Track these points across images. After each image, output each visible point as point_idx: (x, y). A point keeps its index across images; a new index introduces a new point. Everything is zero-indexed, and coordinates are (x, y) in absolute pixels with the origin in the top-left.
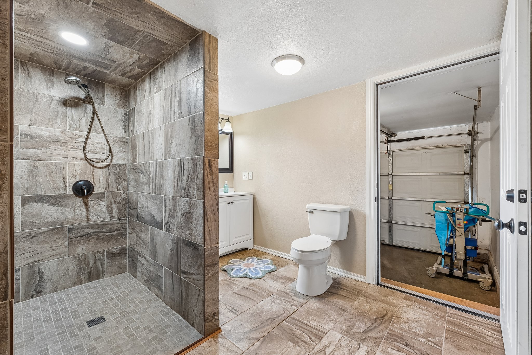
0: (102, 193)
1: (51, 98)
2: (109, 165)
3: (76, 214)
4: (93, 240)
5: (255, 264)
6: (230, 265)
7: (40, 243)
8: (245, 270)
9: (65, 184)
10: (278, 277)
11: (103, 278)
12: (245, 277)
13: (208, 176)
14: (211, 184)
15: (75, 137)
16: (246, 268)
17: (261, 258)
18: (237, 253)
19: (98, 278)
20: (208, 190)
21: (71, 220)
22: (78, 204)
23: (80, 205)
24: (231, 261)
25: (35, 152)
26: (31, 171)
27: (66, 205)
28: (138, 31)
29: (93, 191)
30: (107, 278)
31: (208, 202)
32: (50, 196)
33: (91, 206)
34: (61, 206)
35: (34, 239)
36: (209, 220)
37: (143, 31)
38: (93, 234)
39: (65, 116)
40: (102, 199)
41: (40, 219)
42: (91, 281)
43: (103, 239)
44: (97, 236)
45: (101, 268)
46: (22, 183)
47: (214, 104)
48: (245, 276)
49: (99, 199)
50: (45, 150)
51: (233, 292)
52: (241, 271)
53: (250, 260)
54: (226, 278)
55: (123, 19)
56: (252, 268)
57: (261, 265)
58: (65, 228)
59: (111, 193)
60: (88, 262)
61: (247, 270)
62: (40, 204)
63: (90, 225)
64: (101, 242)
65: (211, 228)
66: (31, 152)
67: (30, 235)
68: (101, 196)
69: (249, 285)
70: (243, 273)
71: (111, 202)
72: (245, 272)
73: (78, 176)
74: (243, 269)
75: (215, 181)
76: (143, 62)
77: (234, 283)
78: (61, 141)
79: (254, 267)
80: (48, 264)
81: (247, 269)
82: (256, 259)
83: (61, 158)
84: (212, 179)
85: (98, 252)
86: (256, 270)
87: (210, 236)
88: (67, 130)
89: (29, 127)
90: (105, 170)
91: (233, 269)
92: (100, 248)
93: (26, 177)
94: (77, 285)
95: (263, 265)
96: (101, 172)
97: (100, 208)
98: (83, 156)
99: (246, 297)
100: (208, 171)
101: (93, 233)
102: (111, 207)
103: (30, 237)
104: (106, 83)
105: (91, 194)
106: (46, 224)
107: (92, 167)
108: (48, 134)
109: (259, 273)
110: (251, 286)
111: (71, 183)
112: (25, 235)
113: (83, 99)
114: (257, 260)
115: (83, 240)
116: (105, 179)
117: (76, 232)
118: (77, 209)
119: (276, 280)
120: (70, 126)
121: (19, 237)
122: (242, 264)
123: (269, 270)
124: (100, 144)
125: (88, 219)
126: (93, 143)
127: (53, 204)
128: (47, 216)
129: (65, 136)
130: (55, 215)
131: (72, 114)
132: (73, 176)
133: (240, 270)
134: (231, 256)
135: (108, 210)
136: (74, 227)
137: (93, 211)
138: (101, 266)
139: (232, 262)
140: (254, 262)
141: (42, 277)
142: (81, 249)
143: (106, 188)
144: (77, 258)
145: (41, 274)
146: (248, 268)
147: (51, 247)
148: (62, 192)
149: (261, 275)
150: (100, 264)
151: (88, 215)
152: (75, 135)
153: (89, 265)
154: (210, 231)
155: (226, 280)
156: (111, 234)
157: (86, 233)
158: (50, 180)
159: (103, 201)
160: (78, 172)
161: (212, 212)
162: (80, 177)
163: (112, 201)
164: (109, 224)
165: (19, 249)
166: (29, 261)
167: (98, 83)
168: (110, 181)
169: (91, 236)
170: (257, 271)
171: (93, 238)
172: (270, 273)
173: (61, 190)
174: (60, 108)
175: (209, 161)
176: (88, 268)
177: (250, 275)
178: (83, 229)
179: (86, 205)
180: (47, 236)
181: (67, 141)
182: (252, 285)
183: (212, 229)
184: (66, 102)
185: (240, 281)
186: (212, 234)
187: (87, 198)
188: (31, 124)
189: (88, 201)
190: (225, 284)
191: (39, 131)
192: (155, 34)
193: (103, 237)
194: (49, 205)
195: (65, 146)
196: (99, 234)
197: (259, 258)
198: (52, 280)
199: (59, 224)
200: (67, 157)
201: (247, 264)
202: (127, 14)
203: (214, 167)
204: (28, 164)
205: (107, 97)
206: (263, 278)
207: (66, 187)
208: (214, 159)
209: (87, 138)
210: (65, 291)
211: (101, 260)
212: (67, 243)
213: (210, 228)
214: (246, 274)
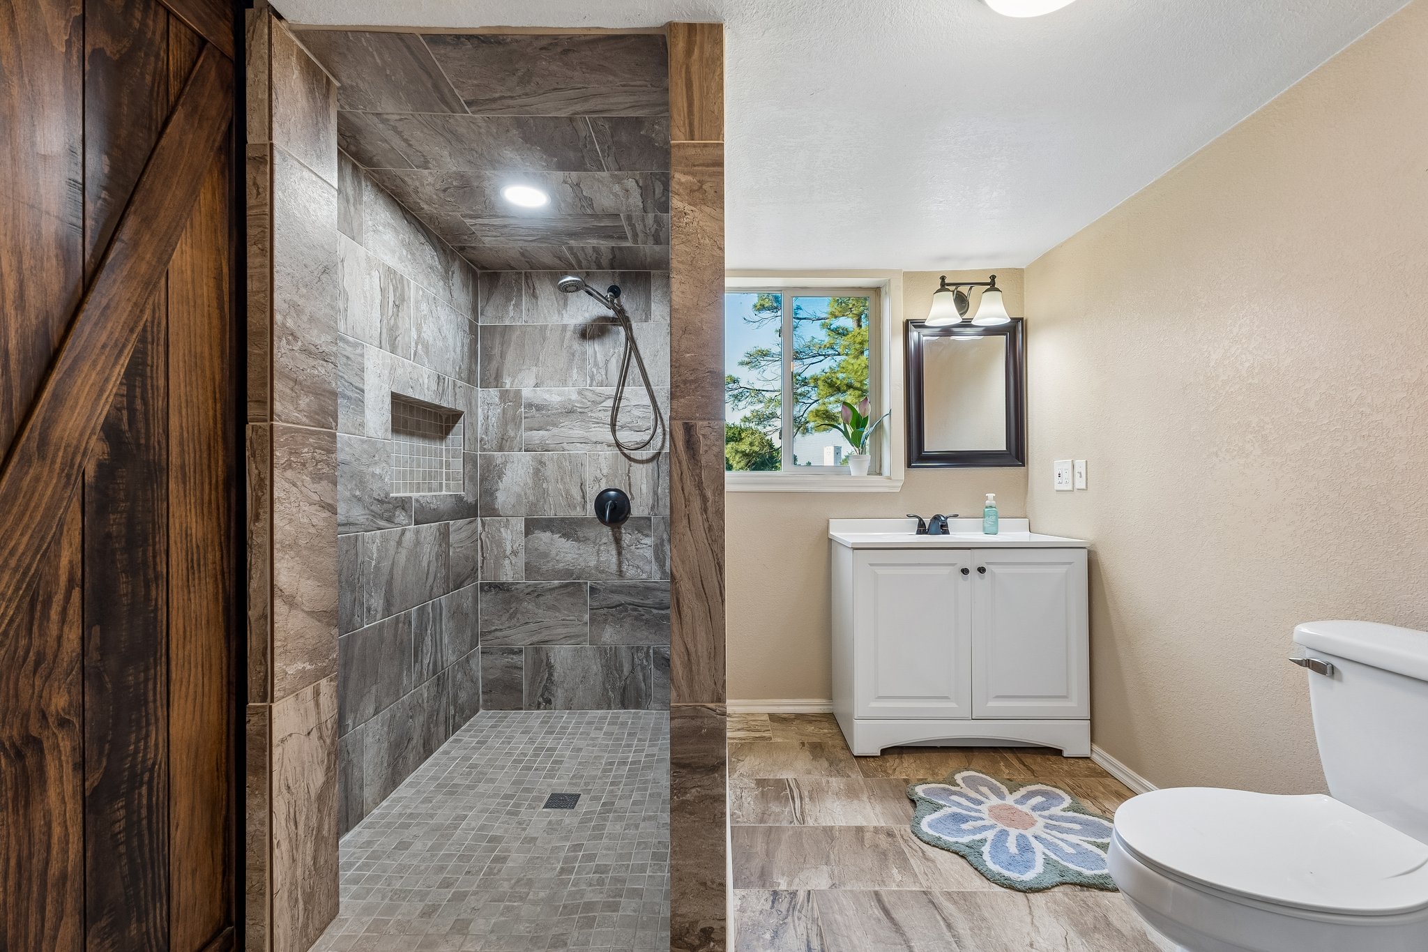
0: (646, 518)
1: (564, 327)
2: (659, 454)
3: (601, 559)
4: (628, 620)
5: (1041, 822)
6: (944, 789)
7: (549, 608)
8: (985, 828)
9: (584, 497)
10: (1109, 924)
11: (648, 709)
12: (963, 857)
13: (681, 479)
14: (696, 504)
15: (599, 399)
16: (993, 822)
17: (1093, 809)
18: (1009, 756)
19: (638, 706)
20: (685, 522)
21: (593, 571)
22: (605, 540)
23: (606, 541)
24: (958, 777)
25: (543, 437)
26: (537, 472)
27: (586, 540)
28: (571, 119)
29: (629, 511)
30: (655, 712)
31: (683, 562)
32: (563, 520)
33: (625, 545)
34: (577, 540)
35: (541, 598)
36: (687, 618)
37: (575, 114)
38: (631, 607)
39: (584, 360)
40: (645, 532)
41: (548, 562)
42: (625, 709)
43: (647, 621)
44: (636, 613)
45: (643, 684)
46: (525, 494)
47: (707, 241)
48: (966, 851)
49: (639, 532)
50: (555, 431)
51: (877, 888)
52: (964, 826)
53: (1038, 799)
54: (895, 827)
55: (526, 108)
56: (1013, 832)
57: (1064, 836)
58: (584, 586)
59: (663, 518)
60: (621, 666)
61: (990, 835)
62: (548, 534)
63: (623, 586)
64: (644, 628)
65: (695, 646)
66: (537, 436)
67: (535, 591)
68: (643, 525)
69: (949, 895)
70: (966, 839)
71: (663, 540)
72: (978, 837)
73: (603, 482)
74: (980, 823)
75: (709, 494)
76: (654, 192)
77: (906, 860)
78: (579, 410)
79: (1029, 833)
80: (560, 652)
81: (992, 827)
82: (1068, 801)
83: (578, 445)
84: (700, 486)
85: (638, 649)
86: (1025, 847)
87: (691, 670)
88: (588, 387)
89: (534, 390)
90: (650, 466)
91: (942, 807)
92: (641, 640)
93: (530, 482)
94: (602, 709)
95: (1074, 839)
96: (644, 470)
97: (641, 551)
98: (611, 438)
99: (903, 934)
100: (684, 463)
101: (630, 604)
102: (663, 551)
103: (536, 594)
104: (652, 272)
105: (626, 518)
106: (557, 574)
107: (627, 460)
108: (559, 399)
109: (1028, 866)
110: (955, 903)
111: (592, 494)
112: (530, 589)
113: (613, 318)
114: (1064, 810)
115: (612, 615)
116: (652, 487)
117: (601, 597)
118: (602, 548)
119: (1084, 933)
120: (592, 379)
121: (522, 591)
122: (994, 801)
123: (1087, 872)
124: (642, 409)
125: (621, 573)
126: (629, 408)
127: (566, 535)
128: (557, 558)
129: (584, 400)
130: (569, 557)
131: (595, 353)
132: (597, 480)
133: (965, 819)
134: (979, 760)
135: (657, 558)
136: (599, 587)
137: (628, 556)
138: (644, 680)
139: (959, 781)
140: (1046, 813)
141: (551, 675)
142: (609, 635)
143: (653, 508)
144: (602, 651)
145: (550, 667)
146: (1000, 826)
147: (563, 620)
148: (578, 513)
149: (1029, 876)
150: (641, 677)
151: (620, 564)
152: (599, 395)
153: (622, 671)
154: (689, 654)
155: (890, 834)
156: (663, 612)
157: (618, 603)
158: (562, 487)
159: (647, 536)
160: (605, 472)
161: (698, 596)
162: (607, 483)
163: (665, 536)
164: (658, 590)
165: (522, 613)
166: (535, 639)
167: (638, 274)
168: (659, 491)
169: (626, 610)
170: (1028, 855)
171: (629, 616)
172: (1081, 885)
173: (578, 508)
174: (576, 345)
175: (688, 429)
176: (620, 678)
177: (986, 857)
178: (612, 592)
179: (618, 541)
180: (559, 597)
181: (586, 410)
182: (965, 899)
183: (700, 650)
184: (586, 330)
185: (933, 861)
186: (698, 665)
187: (619, 528)
188: (537, 385)
189: (621, 533)
190: (877, 846)
191: (547, 396)
192: (598, 108)
193: (647, 616)
194: (560, 537)
195: (583, 421)
196: (640, 609)
197: (1087, 804)
198: (565, 685)
199: (574, 576)
200: (586, 441)
201: (1011, 808)
202: (519, 91)
203: (706, 448)
204: (534, 458)
205: (655, 302)
206: (1031, 896)
207: (585, 502)
208: (706, 423)
209: (618, 398)
210: (580, 714)
211: (643, 668)
212: (587, 617)
213: (691, 646)
214: (975, 847)
